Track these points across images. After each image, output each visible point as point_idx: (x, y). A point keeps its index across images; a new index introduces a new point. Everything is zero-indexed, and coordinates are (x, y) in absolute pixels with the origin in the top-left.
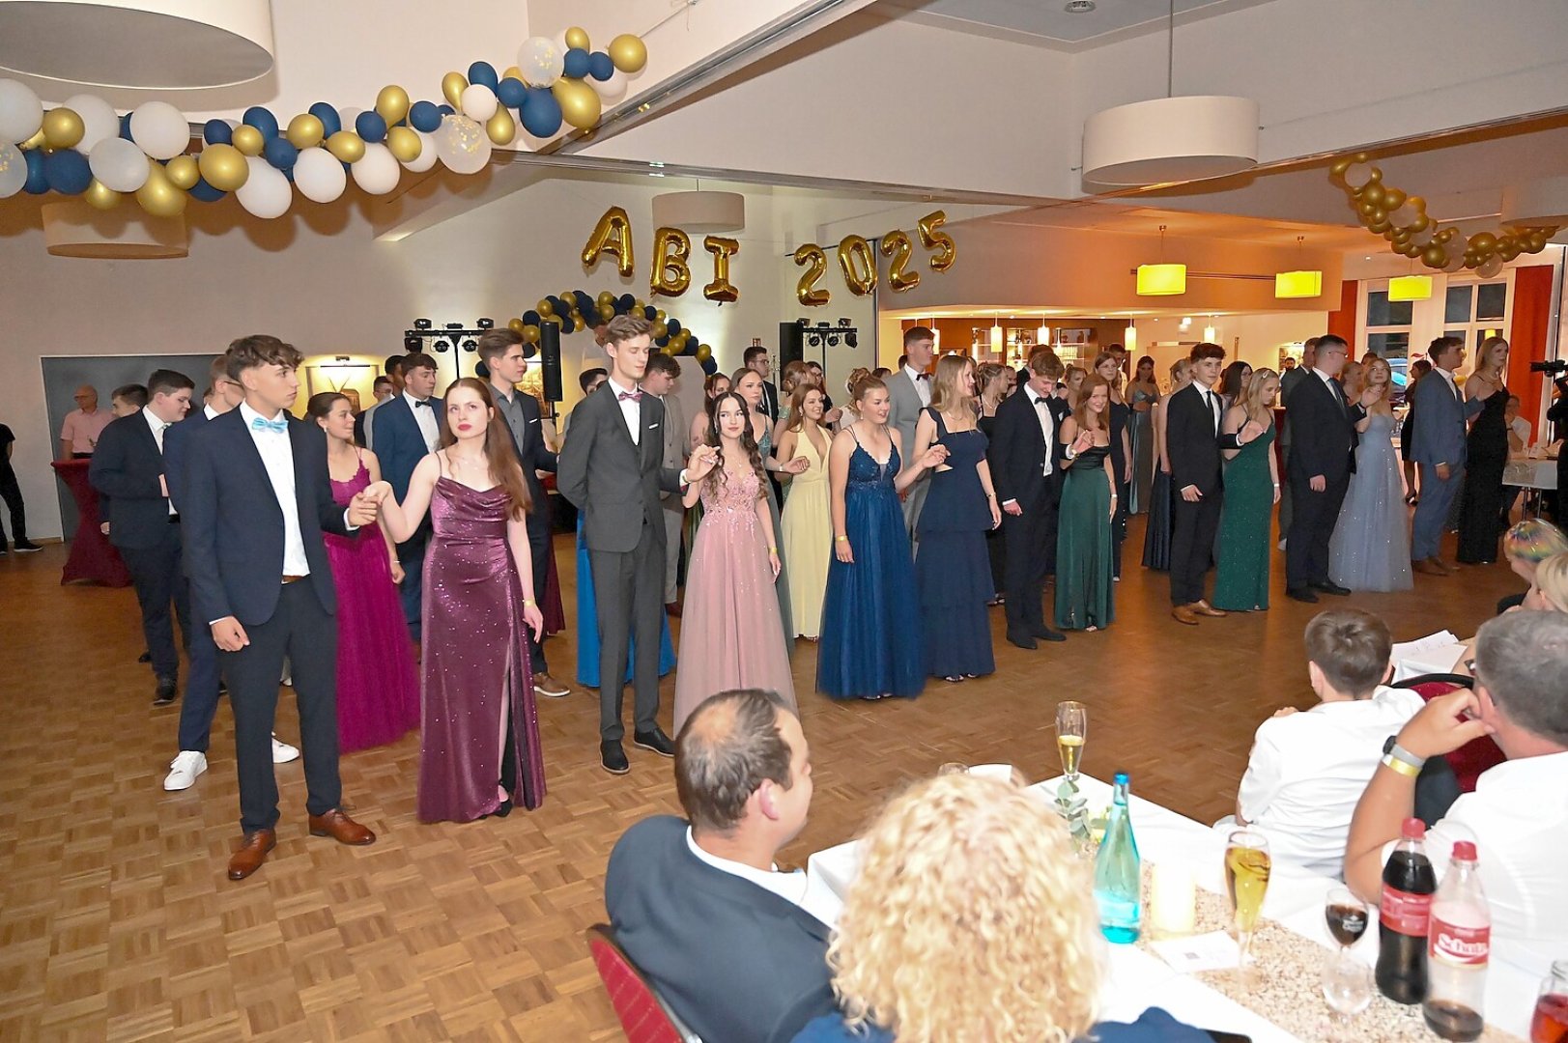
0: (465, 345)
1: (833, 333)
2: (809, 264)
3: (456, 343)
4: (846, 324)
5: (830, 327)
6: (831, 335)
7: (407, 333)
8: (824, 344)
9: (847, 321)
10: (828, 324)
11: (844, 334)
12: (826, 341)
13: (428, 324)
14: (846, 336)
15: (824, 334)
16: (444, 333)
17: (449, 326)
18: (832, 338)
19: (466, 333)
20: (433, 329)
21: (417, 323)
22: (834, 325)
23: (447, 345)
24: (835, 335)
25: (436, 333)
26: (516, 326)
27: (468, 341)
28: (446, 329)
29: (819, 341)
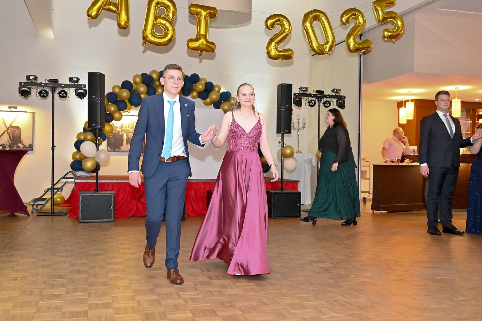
0: (60, 93)
1: (327, 98)
2: (277, 29)
3: (53, 92)
4: (338, 93)
5: (325, 94)
6: (325, 100)
7: (20, 83)
8: (319, 106)
9: (338, 91)
10: (323, 92)
11: (336, 100)
12: (321, 104)
13: (36, 78)
14: (337, 100)
15: (319, 99)
16: (46, 85)
17: (50, 81)
18: (326, 101)
19: (60, 85)
20: (38, 82)
21: (28, 77)
22: (328, 92)
23: (46, 92)
24: (328, 99)
25: (40, 84)
26: (117, 90)
27: (62, 91)
28: (48, 82)
29: (315, 103)
